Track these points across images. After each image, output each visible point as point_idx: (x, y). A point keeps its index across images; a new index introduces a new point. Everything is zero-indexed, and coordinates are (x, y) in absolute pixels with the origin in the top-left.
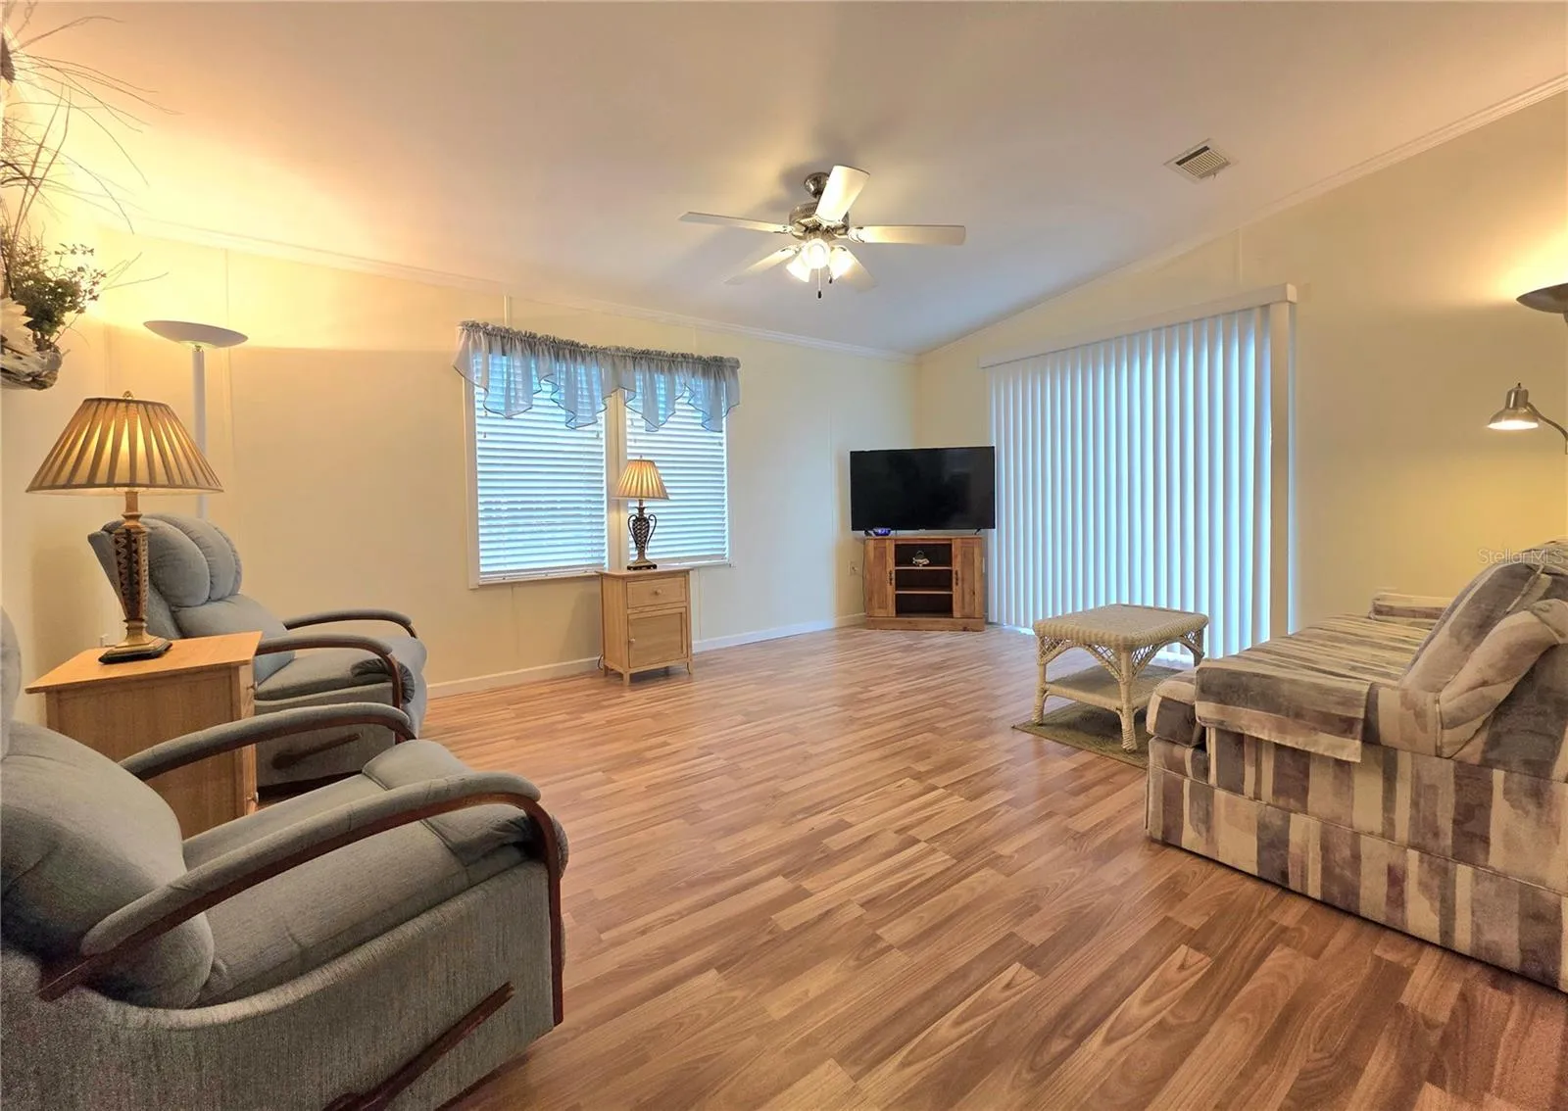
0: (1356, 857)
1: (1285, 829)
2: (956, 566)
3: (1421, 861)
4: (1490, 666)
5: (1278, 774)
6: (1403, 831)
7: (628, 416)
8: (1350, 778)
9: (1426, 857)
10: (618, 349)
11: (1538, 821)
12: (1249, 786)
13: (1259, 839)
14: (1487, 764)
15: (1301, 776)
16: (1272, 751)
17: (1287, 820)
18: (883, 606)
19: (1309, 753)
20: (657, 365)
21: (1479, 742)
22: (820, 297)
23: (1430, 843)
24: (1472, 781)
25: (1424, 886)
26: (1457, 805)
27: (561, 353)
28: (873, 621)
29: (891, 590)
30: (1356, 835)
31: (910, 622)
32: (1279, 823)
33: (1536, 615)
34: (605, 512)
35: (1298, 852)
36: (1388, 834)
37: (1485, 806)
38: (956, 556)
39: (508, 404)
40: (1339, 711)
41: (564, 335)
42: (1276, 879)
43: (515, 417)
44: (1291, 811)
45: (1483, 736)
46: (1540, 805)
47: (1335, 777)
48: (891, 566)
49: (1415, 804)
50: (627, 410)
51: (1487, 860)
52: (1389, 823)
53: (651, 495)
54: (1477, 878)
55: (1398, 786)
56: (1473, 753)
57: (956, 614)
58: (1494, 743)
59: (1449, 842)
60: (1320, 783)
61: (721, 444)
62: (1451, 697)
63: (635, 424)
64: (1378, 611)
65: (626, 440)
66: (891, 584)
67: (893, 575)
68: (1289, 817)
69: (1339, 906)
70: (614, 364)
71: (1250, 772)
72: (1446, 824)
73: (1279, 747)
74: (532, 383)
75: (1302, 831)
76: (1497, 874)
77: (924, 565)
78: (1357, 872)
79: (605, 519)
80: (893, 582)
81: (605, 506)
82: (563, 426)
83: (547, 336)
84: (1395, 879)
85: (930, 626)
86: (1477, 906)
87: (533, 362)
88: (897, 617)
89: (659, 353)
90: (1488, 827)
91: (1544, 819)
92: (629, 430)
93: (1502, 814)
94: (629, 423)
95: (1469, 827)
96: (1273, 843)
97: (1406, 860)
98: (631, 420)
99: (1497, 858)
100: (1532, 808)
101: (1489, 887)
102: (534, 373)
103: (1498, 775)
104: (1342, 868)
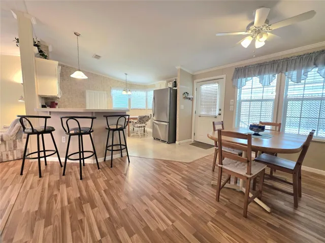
6: (8, 150)
9: (11, 151)
24: (15, 142)
25: (11, 155)
26: (13, 144)
36: (6, 151)
37: (16, 144)
49: (9, 146)
52: (6, 149)
54: (16, 151)
55: (6, 145)
56: (14, 139)
59: (13, 149)
62: (11, 134)
64: (4, 128)
72: (12, 147)
78: (2, 156)
84: (7, 155)
86: (17, 154)
93: (18, 143)
95: (15, 146)
97: (8, 153)
103: (17, 140)
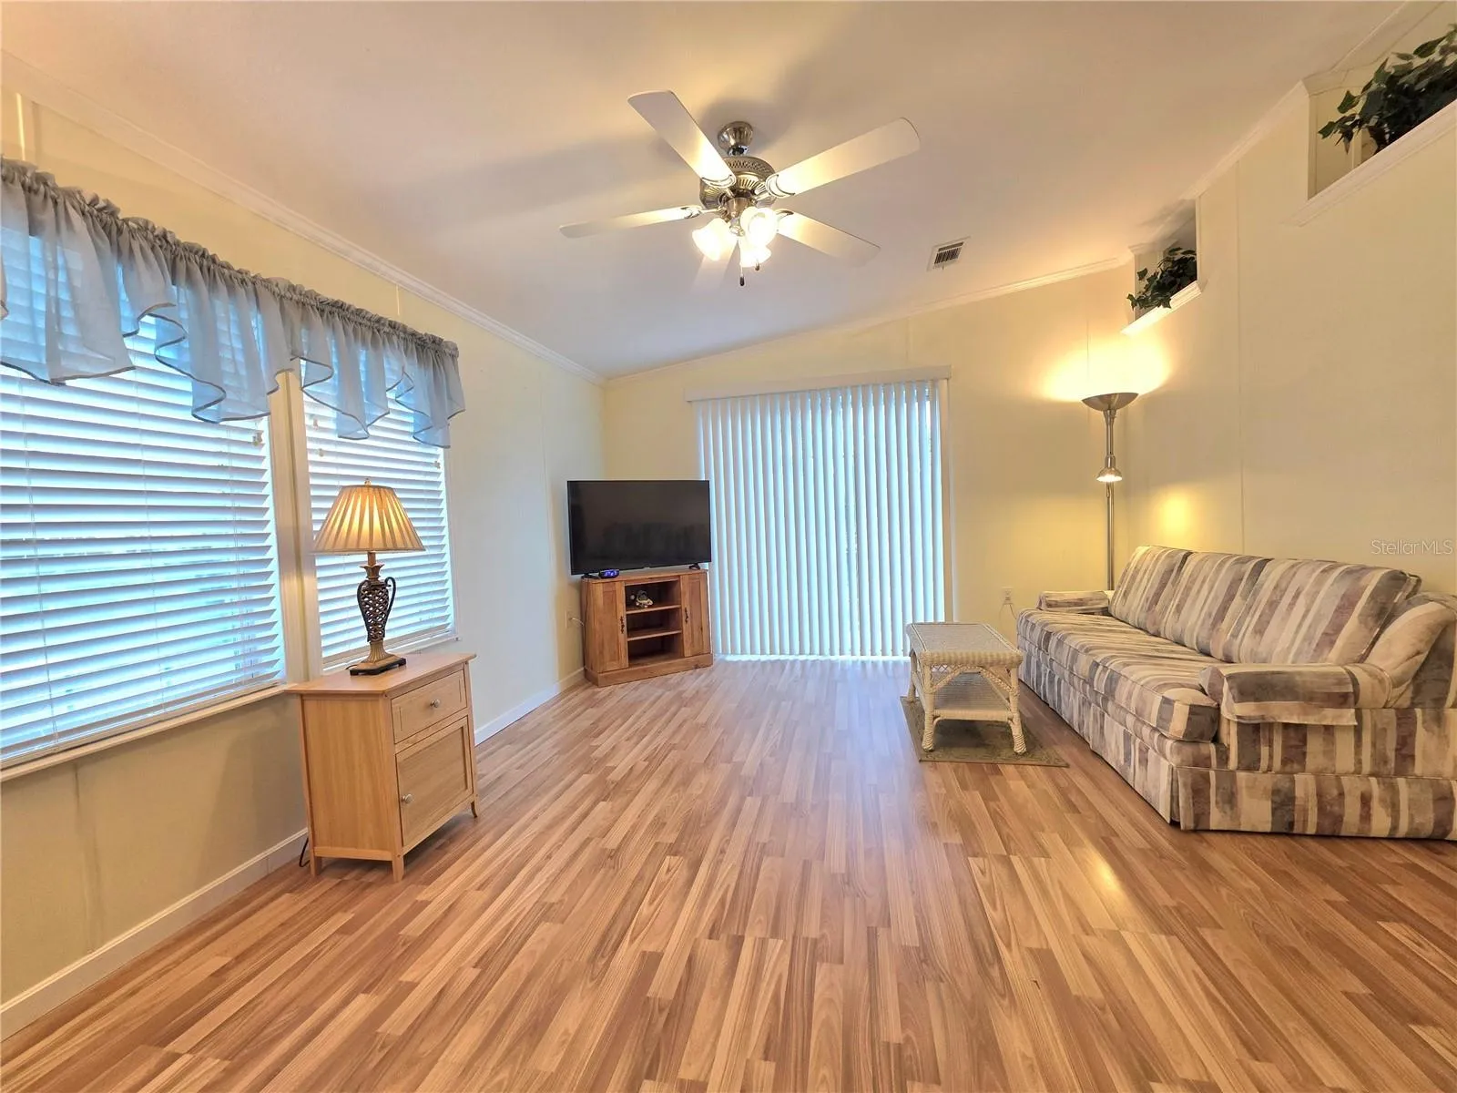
0: (1341, 794)
1: (1292, 790)
2: (685, 603)
3: (1379, 783)
4: (1421, 641)
5: (1285, 747)
6: (1367, 768)
7: (307, 410)
8: (1333, 735)
9: (1380, 779)
10: (292, 288)
11: (1439, 737)
12: (1264, 764)
13: (1273, 802)
14: (1413, 705)
15: (1301, 744)
16: (1280, 730)
17: (1293, 781)
18: (615, 657)
19: (1306, 725)
20: (355, 330)
21: (1409, 694)
22: (742, 284)
23: (1384, 771)
24: (1405, 719)
25: (1382, 800)
26: (1398, 736)
27: (181, 266)
28: (606, 677)
29: (623, 639)
30: (1338, 778)
31: (645, 670)
32: (1287, 785)
33: (1442, 604)
34: (274, 579)
35: (1302, 803)
36: (1358, 772)
37: (1412, 734)
38: (685, 594)
39: (53, 355)
40: (1336, 690)
41: (184, 234)
42: (1285, 830)
43: (68, 383)
44: (1293, 773)
45: (1411, 688)
46: (1439, 726)
47: (1324, 739)
48: (622, 612)
49: (1374, 745)
50: (306, 398)
51: (1413, 770)
52: (1359, 762)
53: (390, 545)
54: (1409, 784)
55: (1363, 735)
56: (1405, 701)
57: (687, 652)
58: (1417, 692)
59: (1393, 765)
60: (1314, 745)
61: (437, 465)
63: (321, 424)
64: (1049, 605)
65: (306, 451)
66: (622, 631)
67: (625, 621)
68: (1294, 778)
69: (1330, 835)
70: (282, 309)
71: (1264, 751)
72: (1391, 754)
73: (1286, 726)
74: (118, 317)
75: (1304, 786)
76: (1418, 778)
77: (650, 607)
78: (1342, 805)
79: (274, 592)
80: (625, 629)
81: (274, 566)
82: (188, 416)
83: (147, 222)
84: (1365, 800)
85: (665, 670)
86: (1412, 803)
87: (120, 270)
88: (630, 666)
89: (359, 312)
90: (1414, 748)
91: (1442, 734)
92: (309, 433)
93: (1421, 735)
94: (308, 422)
95: (1404, 752)
96: (1283, 802)
97: (1370, 786)
98: (312, 416)
99: (1419, 768)
100: (1435, 728)
101: (1416, 788)
102: (124, 296)
103: (1418, 711)
104: (1331, 806)
